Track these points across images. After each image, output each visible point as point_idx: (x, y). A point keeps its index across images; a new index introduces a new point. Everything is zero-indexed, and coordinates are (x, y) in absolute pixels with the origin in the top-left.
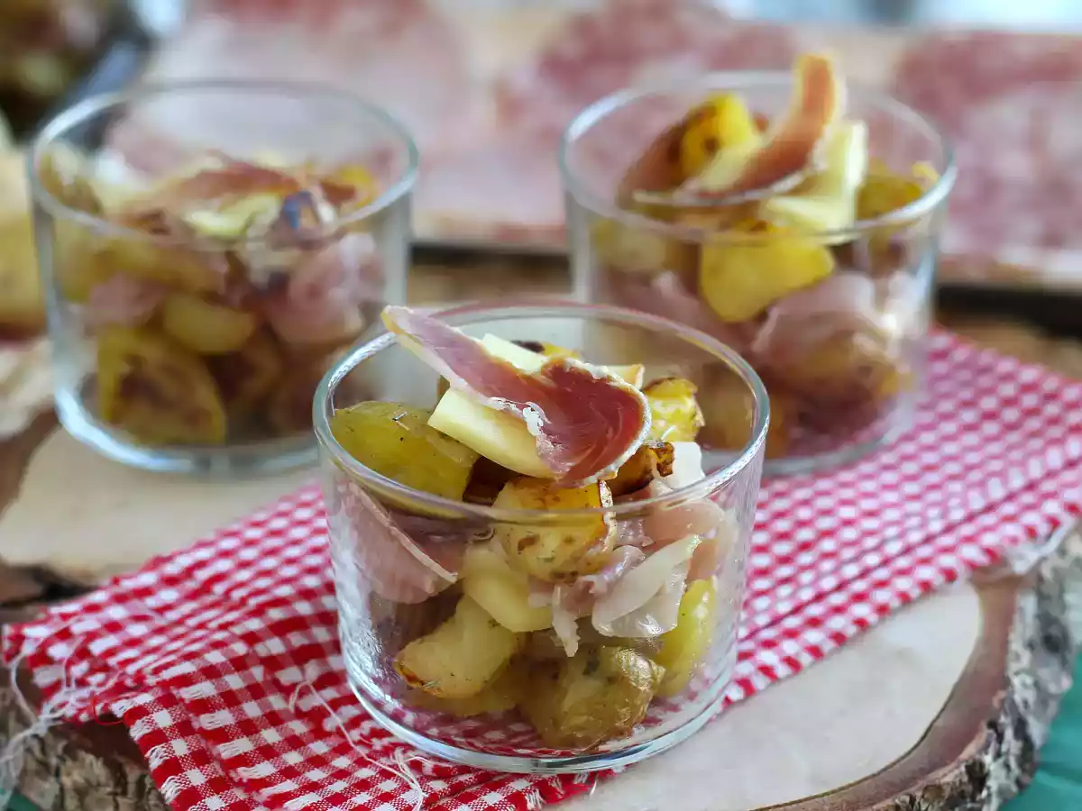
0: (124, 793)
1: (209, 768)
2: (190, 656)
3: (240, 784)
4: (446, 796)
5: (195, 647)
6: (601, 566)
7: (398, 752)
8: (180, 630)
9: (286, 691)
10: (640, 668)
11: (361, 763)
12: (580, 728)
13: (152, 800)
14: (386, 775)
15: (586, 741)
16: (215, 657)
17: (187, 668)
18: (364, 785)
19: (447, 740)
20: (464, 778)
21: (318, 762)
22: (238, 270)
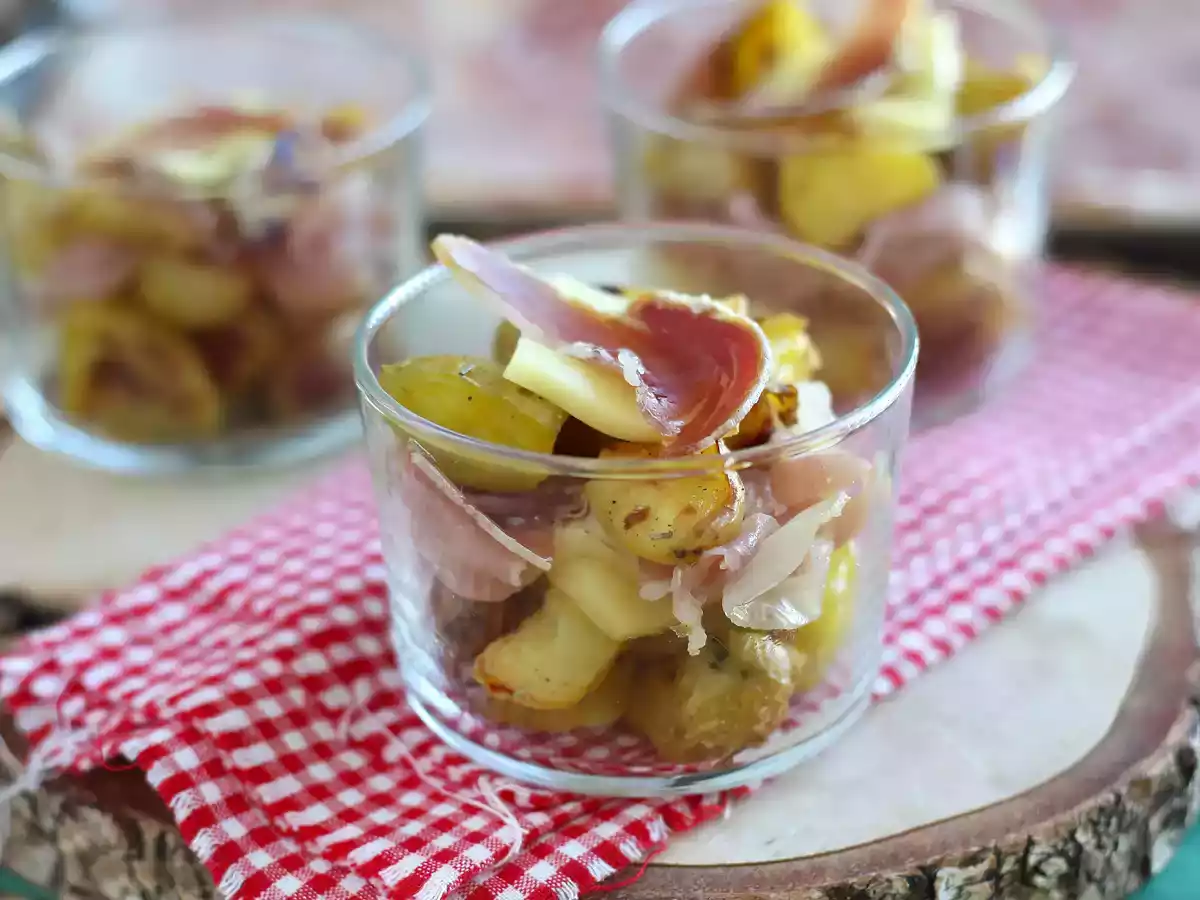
0: (140, 856)
1: (247, 816)
2: (213, 681)
3: (290, 833)
4: (550, 831)
5: (215, 670)
6: (731, 537)
7: (482, 781)
8: (192, 652)
9: (334, 716)
10: (779, 658)
11: (437, 798)
12: (710, 735)
13: (178, 862)
14: (470, 810)
15: (719, 750)
16: (243, 680)
17: (210, 695)
18: (444, 825)
19: (544, 762)
20: (568, 808)
21: (382, 800)
22: (226, 220)
